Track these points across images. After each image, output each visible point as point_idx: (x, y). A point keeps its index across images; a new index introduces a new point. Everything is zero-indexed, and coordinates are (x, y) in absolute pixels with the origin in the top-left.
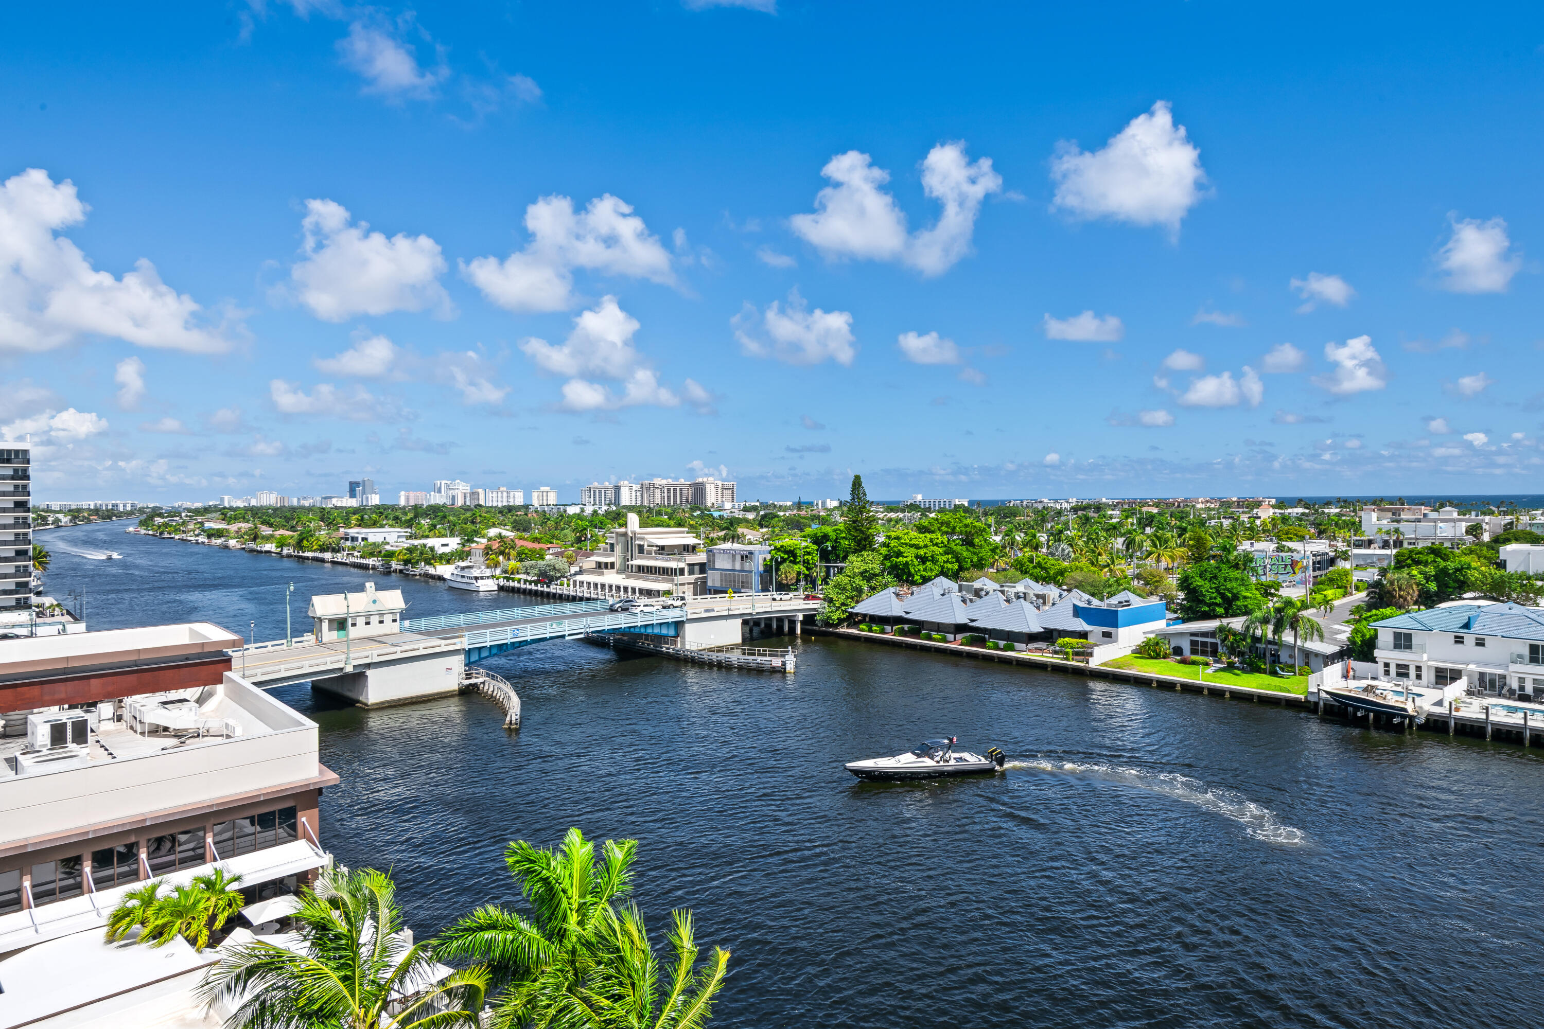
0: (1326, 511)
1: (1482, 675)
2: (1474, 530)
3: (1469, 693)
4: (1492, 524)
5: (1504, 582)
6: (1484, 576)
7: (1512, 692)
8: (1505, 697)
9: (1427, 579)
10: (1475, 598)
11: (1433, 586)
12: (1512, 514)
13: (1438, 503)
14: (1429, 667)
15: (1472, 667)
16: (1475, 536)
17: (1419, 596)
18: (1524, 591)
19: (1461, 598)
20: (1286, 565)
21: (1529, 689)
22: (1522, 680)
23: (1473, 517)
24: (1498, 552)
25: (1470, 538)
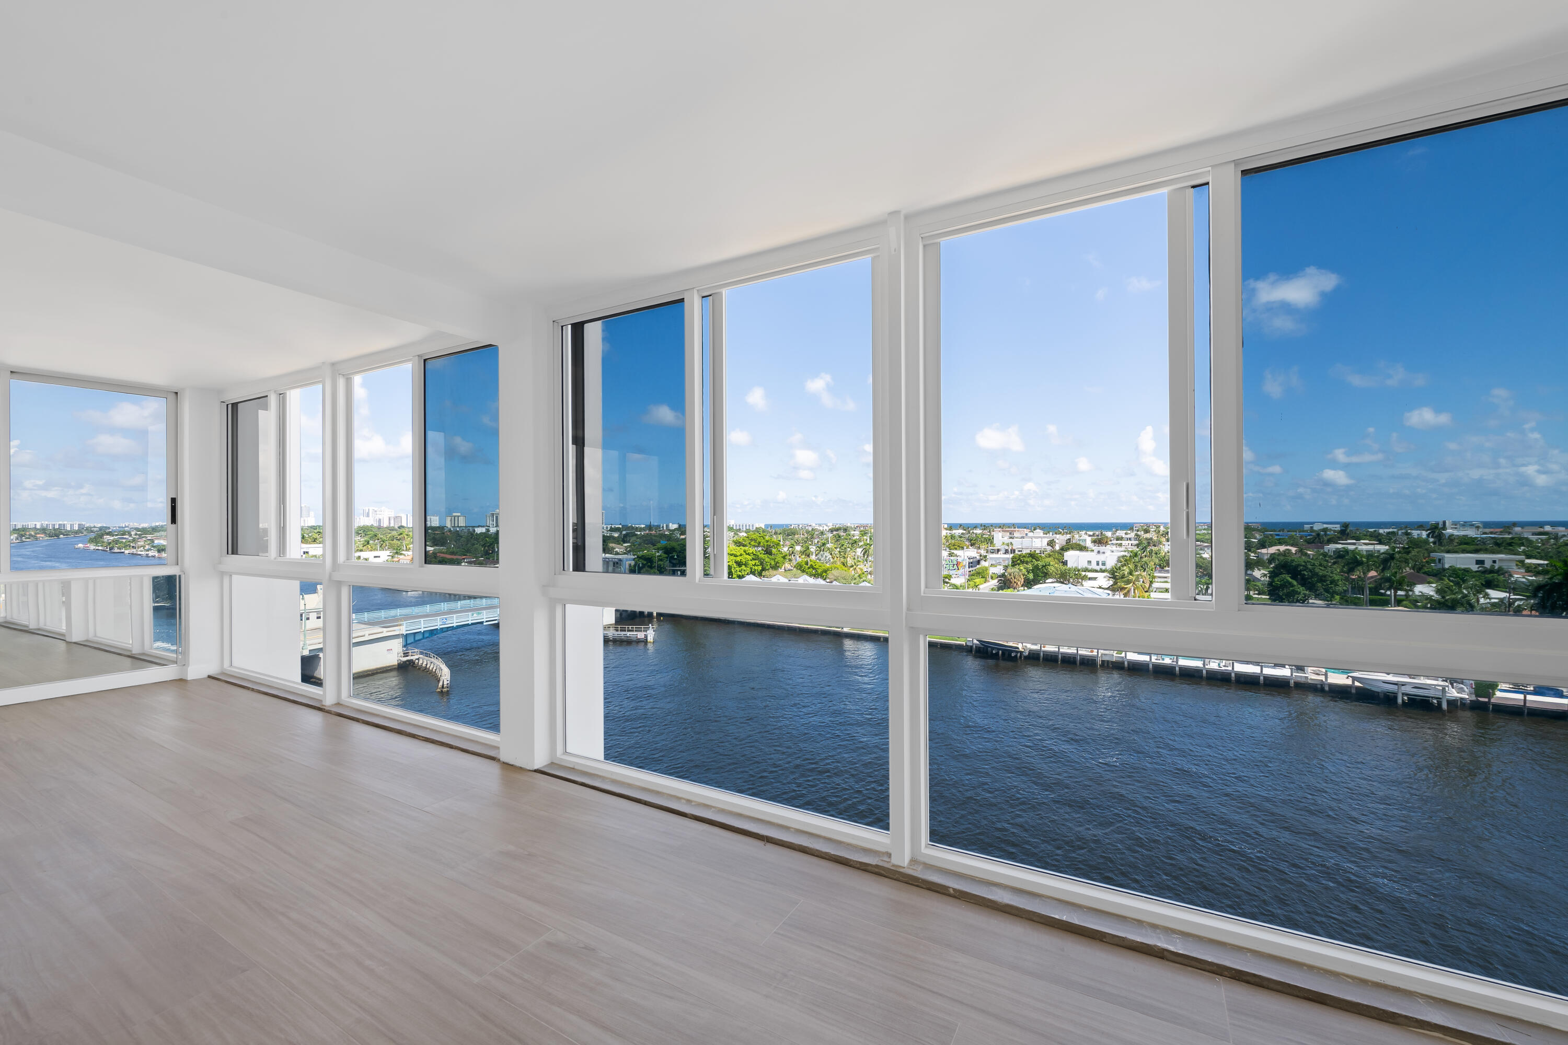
0: (975, 531)
2: (1051, 543)
4: (1061, 540)
5: (1066, 573)
6: (1057, 570)
9: (1028, 572)
10: (1052, 582)
11: (1031, 576)
12: (1070, 534)
13: (1033, 527)
16: (1052, 547)
17: (1024, 582)
18: (1076, 578)
19: (1045, 583)
20: (954, 565)
23: (1051, 535)
24: (1063, 556)
25: (1049, 548)
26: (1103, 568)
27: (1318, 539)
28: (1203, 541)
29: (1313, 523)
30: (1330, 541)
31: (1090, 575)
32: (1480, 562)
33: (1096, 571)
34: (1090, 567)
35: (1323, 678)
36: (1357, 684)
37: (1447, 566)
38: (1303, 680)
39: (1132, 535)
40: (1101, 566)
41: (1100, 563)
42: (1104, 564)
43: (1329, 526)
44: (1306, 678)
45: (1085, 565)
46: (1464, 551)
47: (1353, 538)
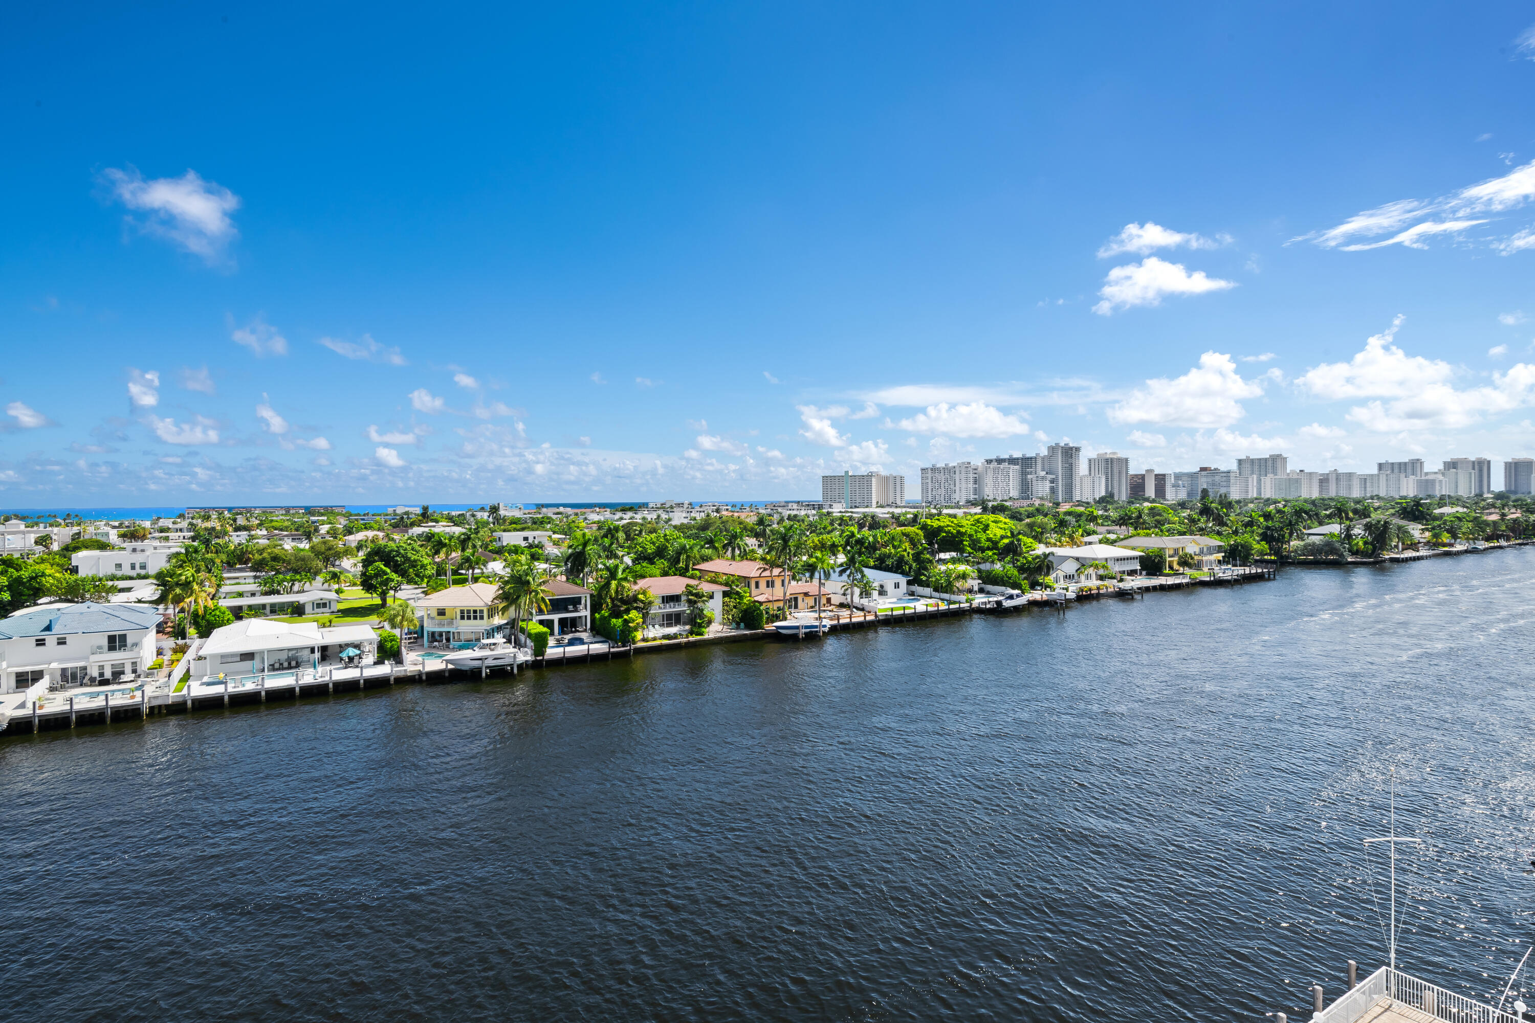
1: (64, 671)
2: (43, 541)
3: (52, 689)
4: (61, 535)
5: (77, 585)
6: (62, 582)
7: (93, 680)
8: (86, 685)
10: (51, 603)
11: (6, 596)
12: (79, 525)
14: (9, 674)
15: (54, 665)
16: (45, 546)
18: (97, 591)
19: (38, 605)
21: (108, 674)
22: (102, 667)
23: (41, 528)
24: (70, 559)
25: (40, 548)
26: (143, 572)
27: (401, 523)
28: (281, 530)
29: (396, 506)
30: (413, 524)
31: (121, 584)
32: (526, 539)
33: (131, 578)
34: (119, 573)
35: (420, 668)
36: (450, 666)
37: (504, 544)
38: (402, 674)
39: (184, 524)
40: (138, 570)
41: (137, 566)
42: (143, 567)
43: (411, 509)
44: (405, 670)
45: (112, 570)
46: (515, 530)
47: (433, 521)
